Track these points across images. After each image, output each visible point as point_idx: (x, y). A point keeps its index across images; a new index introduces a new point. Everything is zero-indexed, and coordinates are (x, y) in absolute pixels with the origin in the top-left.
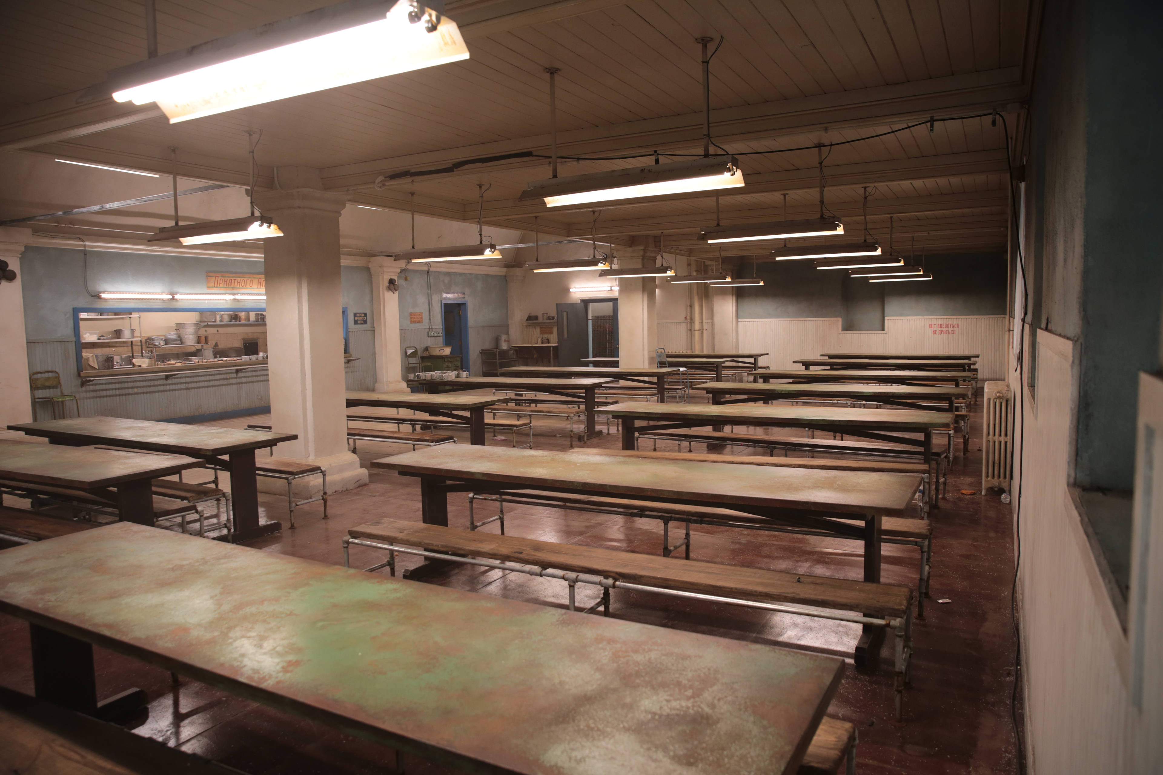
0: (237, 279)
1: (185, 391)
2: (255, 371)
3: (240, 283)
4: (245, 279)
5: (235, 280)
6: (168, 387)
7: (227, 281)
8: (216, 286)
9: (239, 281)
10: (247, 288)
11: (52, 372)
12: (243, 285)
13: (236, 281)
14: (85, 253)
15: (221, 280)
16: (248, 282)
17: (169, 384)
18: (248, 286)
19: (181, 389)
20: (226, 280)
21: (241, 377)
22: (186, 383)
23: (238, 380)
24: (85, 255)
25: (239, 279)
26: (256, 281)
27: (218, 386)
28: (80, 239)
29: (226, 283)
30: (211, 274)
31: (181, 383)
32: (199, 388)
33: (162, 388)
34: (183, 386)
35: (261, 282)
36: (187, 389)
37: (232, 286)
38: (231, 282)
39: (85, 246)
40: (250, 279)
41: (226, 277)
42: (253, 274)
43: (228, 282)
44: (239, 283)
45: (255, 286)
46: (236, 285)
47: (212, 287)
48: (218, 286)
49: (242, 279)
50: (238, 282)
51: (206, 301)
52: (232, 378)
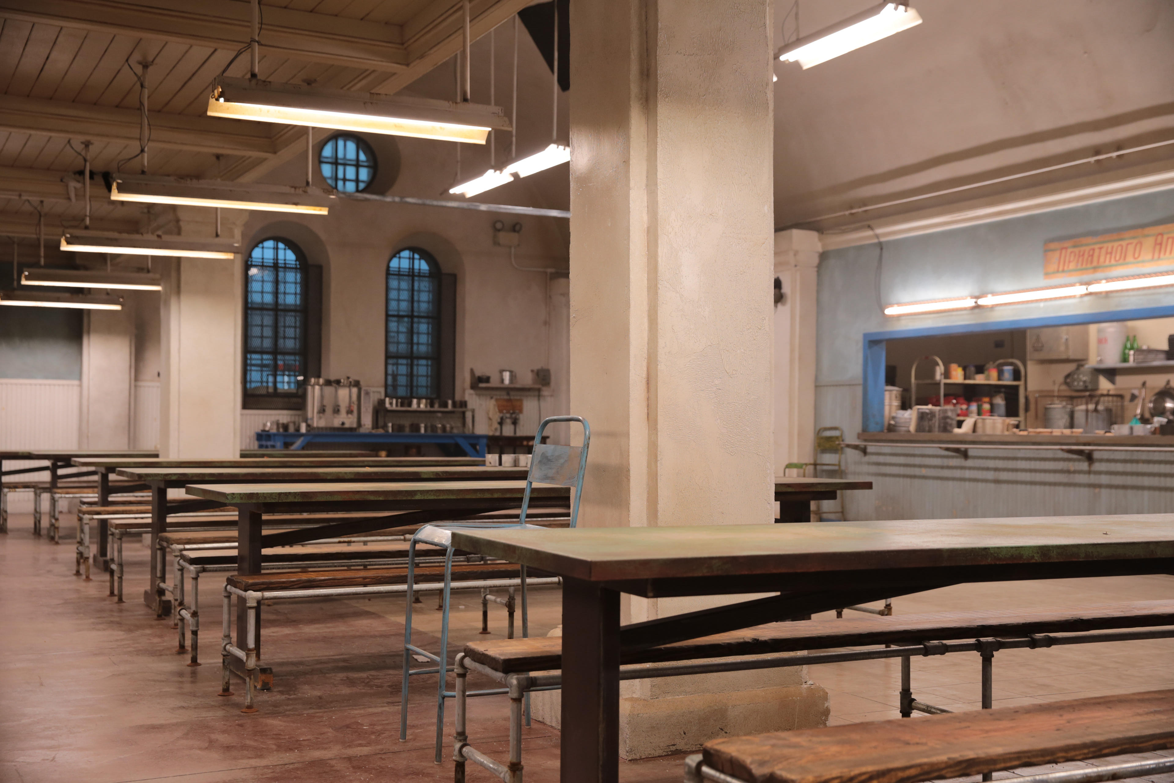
0: (1105, 245)
1: (992, 486)
2: (1132, 461)
3: (1111, 253)
4: (1124, 243)
5: (1101, 248)
6: (968, 474)
7: (1083, 255)
8: (1061, 269)
9: (1109, 250)
10: (1127, 264)
11: (835, 429)
12: (1117, 258)
13: (1103, 251)
14: (881, 246)
15: (1073, 255)
16: (1131, 248)
17: (970, 468)
18: (1130, 258)
19: (986, 481)
20: (1081, 253)
21: (1099, 473)
22: (996, 469)
23: (1093, 479)
24: (882, 249)
25: (1110, 245)
26: (1149, 242)
27: (1050, 484)
28: (870, 227)
29: (1081, 259)
30: (1053, 246)
31: (988, 469)
32: (1016, 482)
33: (958, 473)
34: (990, 475)
35: (1161, 244)
36: (997, 482)
37: (1095, 264)
38: (1092, 256)
39: (877, 236)
40: (1135, 241)
41: (1082, 246)
42: (1143, 226)
43: (1086, 256)
44: (1108, 256)
45: (1146, 255)
46: (1102, 259)
47: (1054, 273)
48: (1066, 268)
49: (1116, 244)
50: (1107, 253)
51: (1042, 305)
52: (1080, 472)
